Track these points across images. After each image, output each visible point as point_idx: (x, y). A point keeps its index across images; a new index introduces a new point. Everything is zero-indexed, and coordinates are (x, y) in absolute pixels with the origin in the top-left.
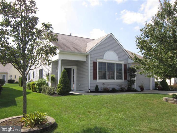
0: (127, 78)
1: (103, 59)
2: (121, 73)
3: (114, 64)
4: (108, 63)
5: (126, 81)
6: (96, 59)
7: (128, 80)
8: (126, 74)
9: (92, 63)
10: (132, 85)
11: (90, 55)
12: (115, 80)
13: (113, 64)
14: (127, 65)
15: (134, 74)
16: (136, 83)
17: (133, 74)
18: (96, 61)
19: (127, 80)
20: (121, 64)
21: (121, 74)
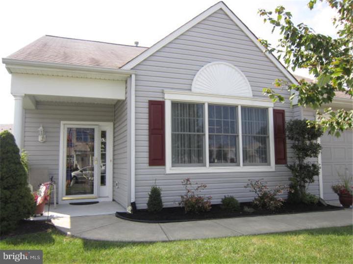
0: (289, 159)
1: (190, 90)
2: (264, 140)
3: (233, 108)
4: (211, 106)
5: (282, 167)
6: (163, 93)
7: (289, 164)
8: (285, 143)
9: (147, 105)
10: (306, 184)
11: (133, 77)
12: (239, 165)
13: (231, 110)
14: (286, 114)
15: (311, 144)
16: (321, 176)
17: (308, 142)
18: (164, 98)
19: (287, 166)
20: (265, 110)
21: (266, 145)
